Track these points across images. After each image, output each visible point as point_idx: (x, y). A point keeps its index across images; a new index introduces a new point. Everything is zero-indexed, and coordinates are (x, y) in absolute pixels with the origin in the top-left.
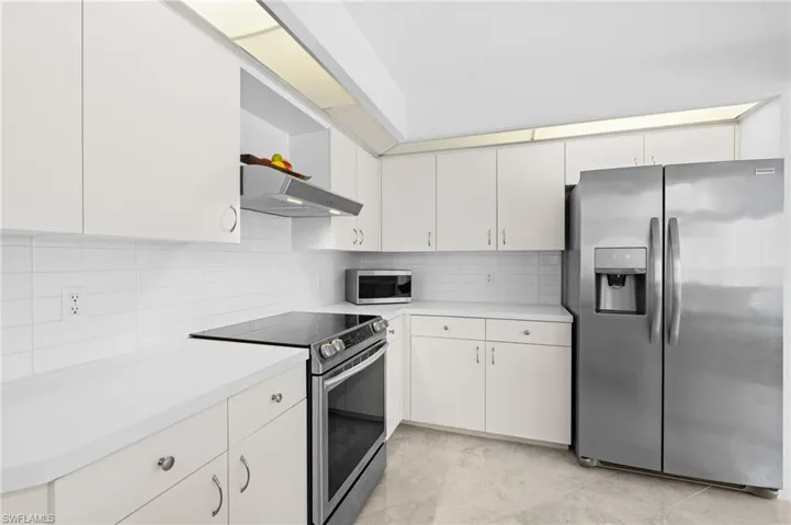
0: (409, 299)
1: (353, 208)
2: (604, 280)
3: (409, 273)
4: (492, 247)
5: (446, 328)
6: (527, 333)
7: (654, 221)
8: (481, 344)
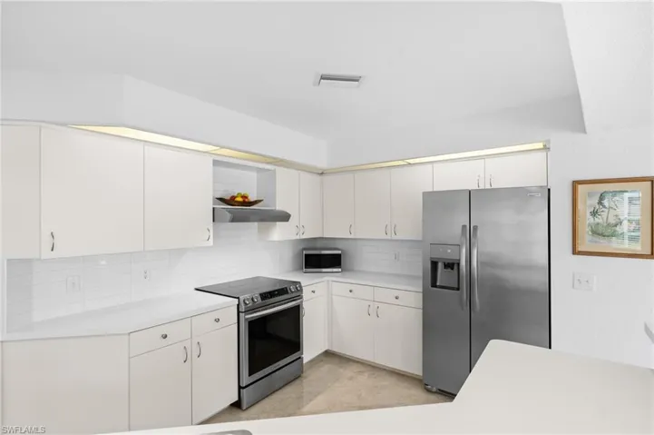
0: (340, 270)
1: (285, 217)
2: (440, 266)
3: (339, 252)
4: (388, 237)
5: (351, 291)
6: (397, 298)
7: (464, 227)
8: (371, 304)
